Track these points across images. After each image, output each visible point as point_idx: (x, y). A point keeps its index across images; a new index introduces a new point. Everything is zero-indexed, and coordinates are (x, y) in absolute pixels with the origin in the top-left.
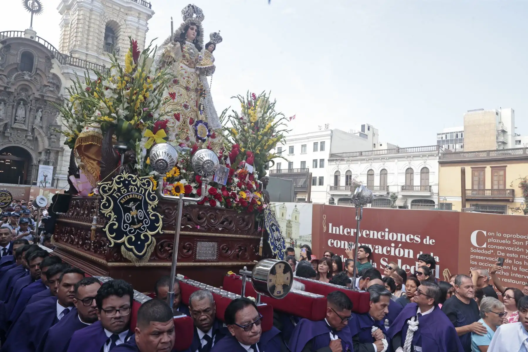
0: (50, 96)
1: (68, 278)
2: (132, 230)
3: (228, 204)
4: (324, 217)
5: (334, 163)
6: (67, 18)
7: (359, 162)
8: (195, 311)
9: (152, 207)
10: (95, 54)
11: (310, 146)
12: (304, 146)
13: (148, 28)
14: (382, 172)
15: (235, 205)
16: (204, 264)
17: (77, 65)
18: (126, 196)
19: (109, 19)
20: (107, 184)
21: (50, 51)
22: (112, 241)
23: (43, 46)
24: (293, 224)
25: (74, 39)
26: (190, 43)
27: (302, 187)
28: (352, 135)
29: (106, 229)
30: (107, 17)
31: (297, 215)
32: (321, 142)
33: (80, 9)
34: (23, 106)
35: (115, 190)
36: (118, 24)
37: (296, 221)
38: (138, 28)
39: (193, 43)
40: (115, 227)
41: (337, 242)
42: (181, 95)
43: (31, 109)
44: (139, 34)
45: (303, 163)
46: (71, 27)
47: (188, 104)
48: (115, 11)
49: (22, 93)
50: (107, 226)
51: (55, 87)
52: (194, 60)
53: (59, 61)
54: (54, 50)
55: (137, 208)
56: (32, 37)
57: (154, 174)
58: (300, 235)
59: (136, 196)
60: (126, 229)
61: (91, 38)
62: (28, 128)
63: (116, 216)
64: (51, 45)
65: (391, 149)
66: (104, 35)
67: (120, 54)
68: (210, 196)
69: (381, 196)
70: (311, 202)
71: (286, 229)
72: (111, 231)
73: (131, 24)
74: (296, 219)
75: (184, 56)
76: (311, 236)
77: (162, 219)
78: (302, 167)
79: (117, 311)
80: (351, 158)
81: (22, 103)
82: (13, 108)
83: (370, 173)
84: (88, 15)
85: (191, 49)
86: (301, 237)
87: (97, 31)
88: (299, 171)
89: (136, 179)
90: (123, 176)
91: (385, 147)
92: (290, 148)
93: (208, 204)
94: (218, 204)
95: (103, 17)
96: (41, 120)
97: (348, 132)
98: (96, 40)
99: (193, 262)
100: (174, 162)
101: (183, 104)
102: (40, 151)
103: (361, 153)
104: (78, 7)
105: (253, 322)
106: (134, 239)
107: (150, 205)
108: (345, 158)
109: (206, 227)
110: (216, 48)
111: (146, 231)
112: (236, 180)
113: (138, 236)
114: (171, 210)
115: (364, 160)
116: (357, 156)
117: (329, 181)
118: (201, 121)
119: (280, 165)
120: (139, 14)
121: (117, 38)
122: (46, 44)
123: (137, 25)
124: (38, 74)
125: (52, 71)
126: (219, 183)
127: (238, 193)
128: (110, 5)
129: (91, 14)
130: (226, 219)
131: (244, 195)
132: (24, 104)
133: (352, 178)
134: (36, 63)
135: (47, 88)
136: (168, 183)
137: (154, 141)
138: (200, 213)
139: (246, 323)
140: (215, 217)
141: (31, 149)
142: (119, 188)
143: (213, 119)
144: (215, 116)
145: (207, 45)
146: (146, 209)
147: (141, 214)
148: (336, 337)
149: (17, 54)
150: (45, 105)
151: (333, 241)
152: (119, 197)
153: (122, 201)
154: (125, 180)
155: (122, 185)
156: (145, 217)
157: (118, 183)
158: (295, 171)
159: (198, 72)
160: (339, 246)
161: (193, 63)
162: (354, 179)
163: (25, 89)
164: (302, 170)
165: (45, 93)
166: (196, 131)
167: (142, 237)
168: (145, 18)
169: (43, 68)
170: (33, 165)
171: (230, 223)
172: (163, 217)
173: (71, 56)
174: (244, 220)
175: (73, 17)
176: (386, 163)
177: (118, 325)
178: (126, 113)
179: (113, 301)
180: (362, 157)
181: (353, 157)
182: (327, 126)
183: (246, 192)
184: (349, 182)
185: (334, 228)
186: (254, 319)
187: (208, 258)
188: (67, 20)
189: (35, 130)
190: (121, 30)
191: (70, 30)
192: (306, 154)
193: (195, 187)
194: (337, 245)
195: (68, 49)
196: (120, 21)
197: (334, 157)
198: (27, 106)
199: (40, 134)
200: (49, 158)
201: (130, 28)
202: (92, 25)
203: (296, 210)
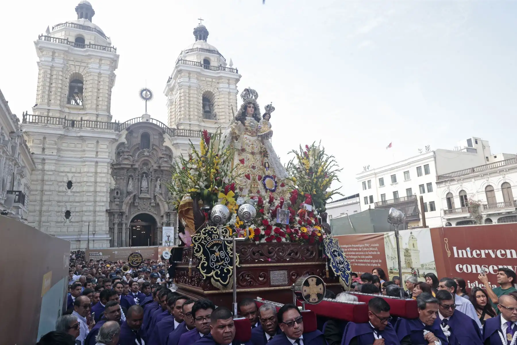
0: (165, 166)
1: (179, 303)
2: (217, 266)
3: (292, 239)
4: (446, 241)
5: (443, 185)
6: (172, 98)
7: (473, 180)
8: (263, 319)
9: (231, 248)
10: (197, 123)
11: (413, 172)
12: (406, 173)
13: (238, 90)
14: (504, 186)
15: (297, 239)
16: (277, 288)
17: (183, 135)
18: (211, 242)
19: (204, 91)
20: (197, 236)
21: (161, 128)
22: (204, 275)
23: (156, 125)
24: (412, 253)
25: (179, 114)
26: (250, 118)
27: (412, 216)
28: (459, 152)
29: (200, 267)
30: (202, 89)
31: (415, 243)
32: (424, 166)
33: (180, 88)
34: (145, 178)
35: (202, 239)
36: (212, 92)
37: (415, 249)
38: (229, 93)
39: (253, 117)
40: (205, 265)
41: (467, 267)
42: (248, 159)
43: (152, 180)
44: (231, 97)
45: (409, 190)
46: (175, 105)
47: (255, 165)
48: (208, 83)
49: (144, 168)
50: (200, 265)
51: (168, 157)
52: (255, 130)
53: (169, 135)
54: (165, 126)
55: (219, 250)
56: (147, 120)
57: (229, 224)
58: (422, 263)
59: (218, 241)
60: (213, 266)
61: (191, 110)
62: (151, 196)
63: (205, 257)
64: (162, 123)
65: (510, 159)
66: (202, 105)
67: (217, 118)
68: (276, 235)
69: (509, 213)
70: (428, 227)
71: (405, 259)
72: (203, 268)
73: (222, 90)
74: (414, 247)
75: (247, 129)
76: (434, 263)
77: (239, 256)
78: (409, 195)
79: (204, 319)
80: (463, 176)
81: (144, 176)
82: (138, 181)
83: (488, 189)
84: (187, 91)
85: (251, 122)
86: (422, 265)
87: (196, 103)
88: (406, 199)
89: (217, 229)
90: (207, 228)
91: (500, 158)
92: (392, 178)
93: (275, 241)
94: (284, 240)
95: (199, 90)
96: (160, 187)
97: (452, 150)
98: (196, 110)
99: (269, 287)
100: (225, 216)
101: (251, 166)
102: (162, 215)
103: (473, 170)
104: (179, 87)
105: (294, 320)
106: (219, 272)
107: (229, 247)
108: (455, 178)
109: (276, 259)
110: (271, 116)
111: (228, 266)
112: (298, 218)
113: (222, 270)
114: (245, 248)
115: (478, 176)
116: (468, 174)
117: (442, 205)
118: (268, 176)
119: (385, 196)
120: (229, 80)
121: (213, 105)
122: (158, 122)
123: (228, 90)
124: (154, 149)
125: (165, 144)
126: (283, 223)
127: (300, 229)
128: (204, 79)
129: (189, 90)
130: (292, 251)
131: (305, 230)
132: (146, 177)
133: (468, 197)
134: (152, 140)
135: (162, 159)
136: (241, 229)
137: (227, 200)
138: (270, 248)
139: (290, 321)
140: (283, 250)
141: (155, 214)
142: (205, 238)
143: (280, 172)
144: (281, 169)
145: (264, 116)
146: (226, 250)
147: (222, 254)
148: (380, 337)
149: (138, 137)
150: (162, 174)
151: (461, 266)
152: (206, 243)
153: (208, 247)
154: (209, 231)
155: (207, 235)
156: (226, 256)
157: (204, 234)
158: (402, 200)
159: (260, 139)
160: (470, 271)
161: (255, 132)
162: (470, 199)
163: (146, 163)
164: (409, 198)
165: (161, 164)
166: (264, 185)
167: (225, 271)
168: (234, 82)
169: (157, 144)
170: (158, 228)
171: (296, 254)
172: (239, 254)
173: (178, 129)
174: (308, 250)
175: (176, 96)
176: (506, 176)
177: (205, 328)
178: (206, 183)
179: (202, 313)
180: (475, 174)
181: (463, 175)
182: (427, 148)
183: (306, 228)
184: (465, 203)
185: (460, 251)
186: (295, 319)
187: (280, 284)
188: (171, 99)
189: (156, 197)
190: (216, 97)
191: (175, 107)
192: (410, 180)
193: (263, 229)
194: (467, 270)
195: (175, 124)
196: (213, 91)
197: (441, 179)
198: (148, 177)
199: (160, 200)
200: (170, 221)
201: (222, 94)
202: (191, 99)
203: (412, 237)
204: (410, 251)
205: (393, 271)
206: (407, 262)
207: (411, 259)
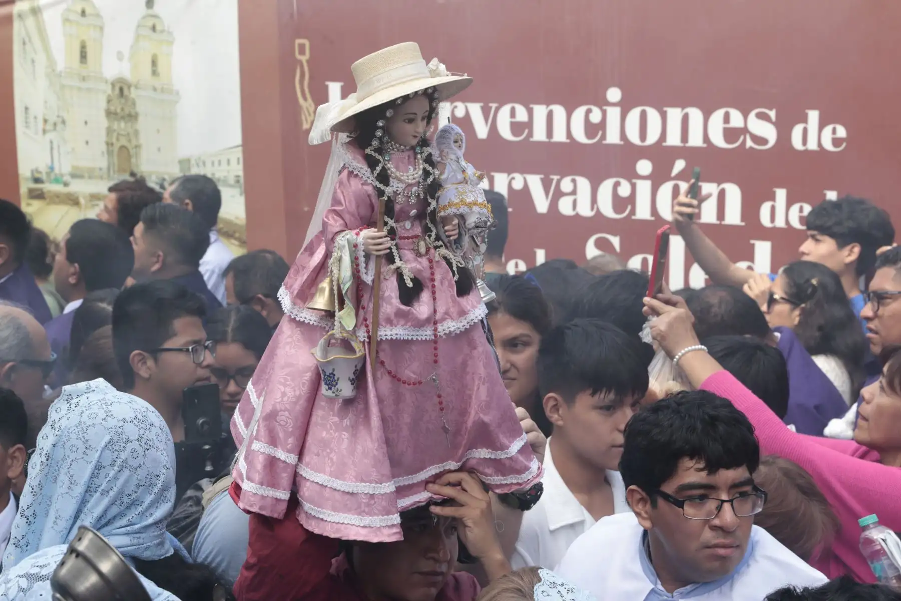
4: (302, 52)
24: (142, 100)
31: (161, 51)
37: (157, 83)
71: (109, 131)
74: (155, 73)
76: (239, 153)
203: (150, 23)
204: (133, 93)
205: (49, 187)
206: (117, 146)
207: (136, 133)
